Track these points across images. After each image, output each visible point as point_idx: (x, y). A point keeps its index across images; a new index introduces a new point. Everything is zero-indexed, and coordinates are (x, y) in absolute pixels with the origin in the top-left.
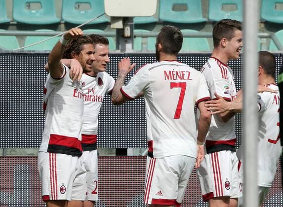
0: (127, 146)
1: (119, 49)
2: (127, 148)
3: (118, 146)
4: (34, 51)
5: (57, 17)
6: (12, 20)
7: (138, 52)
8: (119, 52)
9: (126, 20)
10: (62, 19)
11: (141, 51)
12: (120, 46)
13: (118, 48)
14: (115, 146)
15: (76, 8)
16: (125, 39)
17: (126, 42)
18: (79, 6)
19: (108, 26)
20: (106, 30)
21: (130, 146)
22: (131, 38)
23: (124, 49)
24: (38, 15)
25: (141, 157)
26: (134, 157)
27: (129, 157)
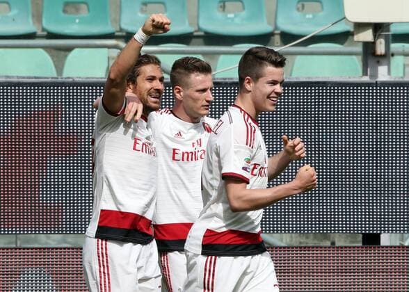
0: (381, 230)
1: (366, 75)
2: (380, 234)
3: (365, 230)
4: (232, 79)
5: (269, 23)
6: (196, 28)
7: (397, 80)
8: (366, 79)
9: (378, 28)
10: (276, 28)
11: (402, 78)
12: (369, 70)
13: (365, 73)
14: (361, 230)
15: (298, 9)
16: (377, 59)
17: (378, 63)
18: (303, 6)
19: (350, 37)
20: (346, 44)
21: (385, 231)
22: (387, 56)
23: (375, 75)
24: (237, 20)
25: (403, 247)
26: (391, 247)
27: (383, 247)
